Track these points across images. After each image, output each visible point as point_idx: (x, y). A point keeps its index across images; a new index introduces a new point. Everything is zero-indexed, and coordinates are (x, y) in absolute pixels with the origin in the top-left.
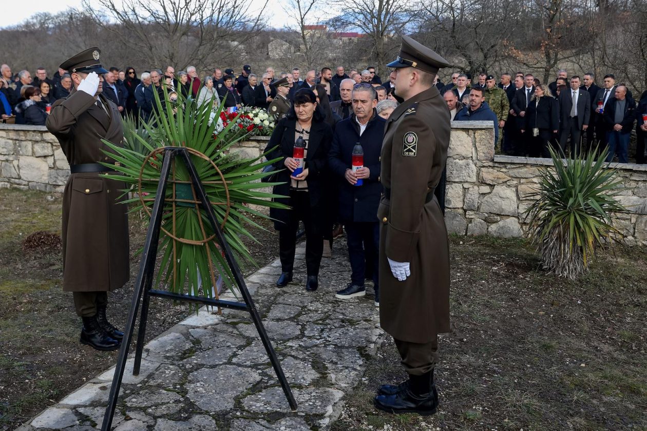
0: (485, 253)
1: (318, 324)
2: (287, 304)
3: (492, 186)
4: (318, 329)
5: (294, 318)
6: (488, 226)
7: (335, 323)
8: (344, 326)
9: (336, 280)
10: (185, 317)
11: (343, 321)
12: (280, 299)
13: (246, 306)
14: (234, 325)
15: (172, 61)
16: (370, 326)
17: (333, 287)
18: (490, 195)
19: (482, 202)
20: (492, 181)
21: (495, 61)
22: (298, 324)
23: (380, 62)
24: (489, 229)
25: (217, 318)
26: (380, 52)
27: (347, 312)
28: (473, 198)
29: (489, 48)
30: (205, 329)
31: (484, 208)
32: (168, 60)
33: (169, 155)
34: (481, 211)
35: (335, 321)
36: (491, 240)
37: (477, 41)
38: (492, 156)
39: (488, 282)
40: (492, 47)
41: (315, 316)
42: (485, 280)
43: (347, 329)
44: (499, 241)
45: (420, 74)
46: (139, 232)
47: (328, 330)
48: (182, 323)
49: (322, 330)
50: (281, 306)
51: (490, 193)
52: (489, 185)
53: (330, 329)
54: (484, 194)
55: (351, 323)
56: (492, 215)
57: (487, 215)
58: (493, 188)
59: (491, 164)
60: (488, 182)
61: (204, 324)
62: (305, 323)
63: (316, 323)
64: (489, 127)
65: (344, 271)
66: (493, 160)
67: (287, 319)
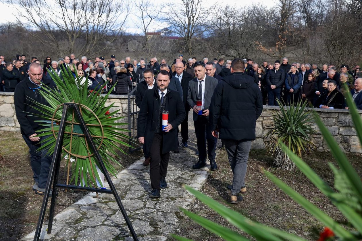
1: (154, 201)
2: (136, 190)
4: (153, 203)
5: (140, 197)
7: (163, 199)
8: (168, 201)
10: (78, 200)
11: (167, 198)
12: (133, 188)
14: (106, 203)
16: (182, 200)
22: (143, 201)
23: (189, 53)
25: (96, 200)
26: (190, 48)
27: (170, 193)
29: (248, 46)
30: (90, 206)
33: (66, 107)
37: (242, 41)
40: (250, 45)
43: (170, 203)
44: (253, 151)
47: (159, 204)
48: (76, 203)
49: (156, 204)
50: (133, 191)
55: (172, 199)
61: (89, 204)
62: (147, 200)
67: (136, 199)
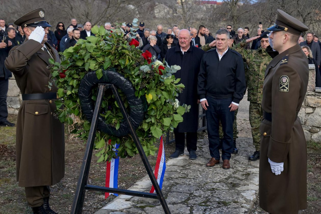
0: (310, 154)
1: (202, 206)
2: (179, 192)
3: (314, 108)
4: (202, 209)
5: (185, 201)
6: (312, 135)
7: (213, 204)
8: (220, 207)
9: (212, 174)
10: (106, 204)
11: (219, 203)
12: (174, 189)
13: (157, 196)
14: (142, 208)
15: (88, 18)
16: (238, 206)
17: (210, 179)
18: (313, 114)
19: (307, 119)
20: (314, 104)
21: (311, 23)
22: (188, 206)
23: (234, 22)
24: (312, 137)
25: (130, 204)
26: (235, 16)
27: (222, 197)
28: (302, 116)
29: (306, 15)
30: (122, 212)
31: (309, 123)
32: (84, 18)
33: (103, 88)
34: (307, 124)
35: (213, 203)
36: (314, 144)
37: (299, 9)
38: (314, 88)
39: (314, 173)
40: (308, 14)
41: (200, 200)
42: (312, 172)
43: (223, 209)
44: (319, 145)
45: (290, 36)
46: (68, 142)
47: (209, 210)
48: (104, 208)
49: (205, 210)
50: (175, 193)
51: (312, 113)
52: (312, 107)
53: (211, 209)
54: (309, 114)
55: (225, 204)
56: (314, 127)
57: (310, 128)
58: (315, 110)
59: (313, 93)
60: (311, 106)
61: (121, 209)
62: (193, 205)
63: (200, 205)
64: (312, 68)
65: (217, 168)
66: (315, 90)
67: (180, 203)
